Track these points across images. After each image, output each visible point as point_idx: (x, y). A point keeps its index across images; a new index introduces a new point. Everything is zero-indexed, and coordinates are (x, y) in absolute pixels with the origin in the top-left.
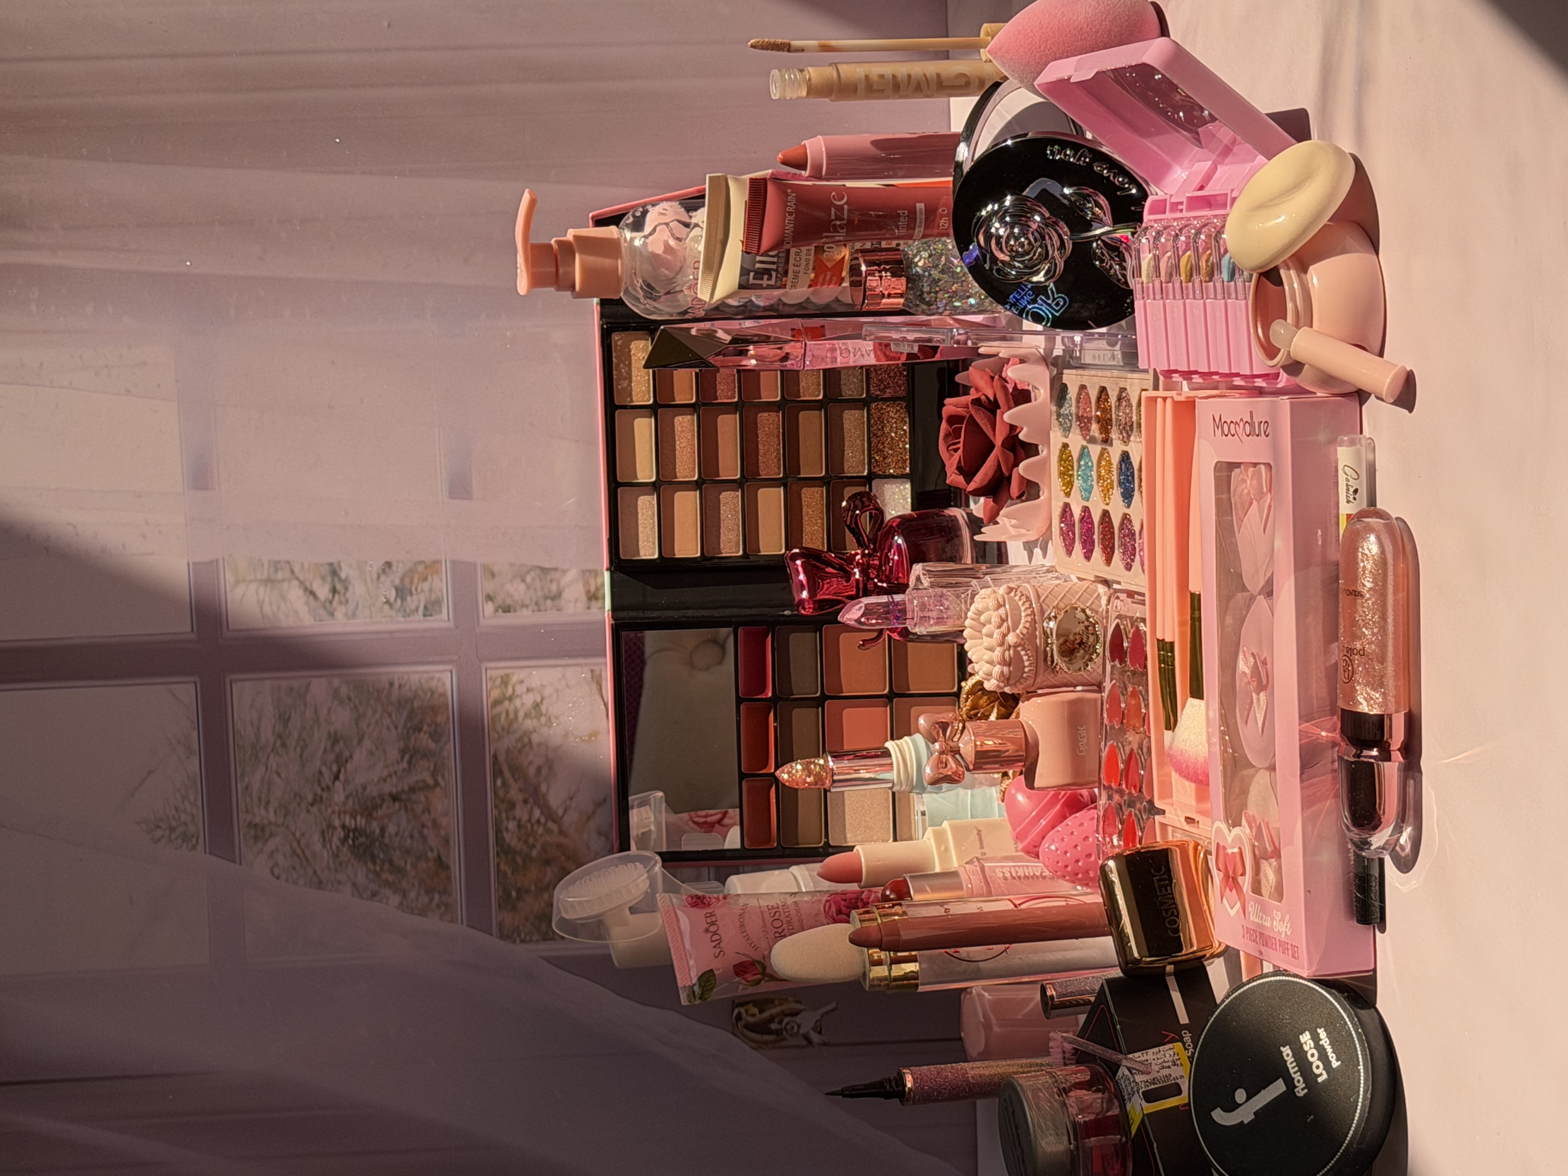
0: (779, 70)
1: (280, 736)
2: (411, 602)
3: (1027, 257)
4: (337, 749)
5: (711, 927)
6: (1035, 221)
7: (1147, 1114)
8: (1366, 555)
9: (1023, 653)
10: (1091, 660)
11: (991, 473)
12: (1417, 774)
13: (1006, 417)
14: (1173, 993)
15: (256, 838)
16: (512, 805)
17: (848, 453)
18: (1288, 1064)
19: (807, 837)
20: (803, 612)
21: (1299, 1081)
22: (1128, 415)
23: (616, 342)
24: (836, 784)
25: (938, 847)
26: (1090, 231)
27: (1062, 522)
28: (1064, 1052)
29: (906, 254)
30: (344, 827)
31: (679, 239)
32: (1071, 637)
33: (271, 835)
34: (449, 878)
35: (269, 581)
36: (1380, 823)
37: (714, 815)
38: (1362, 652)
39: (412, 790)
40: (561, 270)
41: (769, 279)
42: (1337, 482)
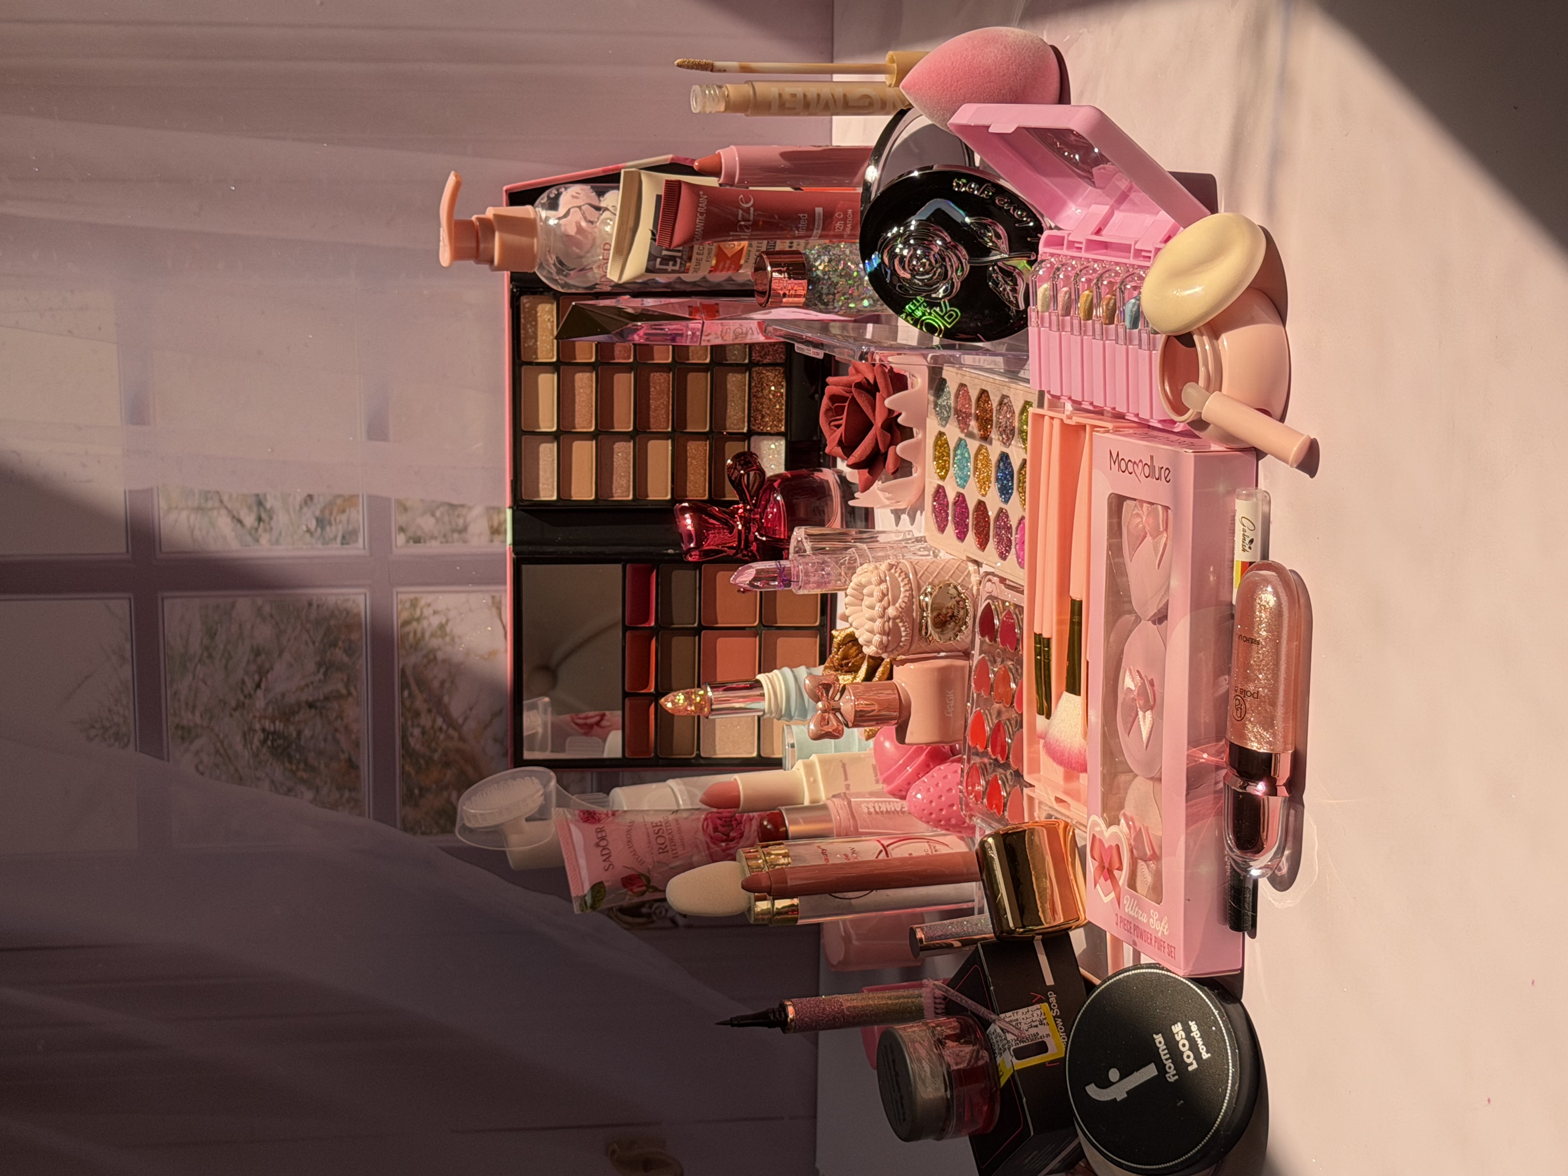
0: (701, 87)
1: (207, 648)
2: (330, 531)
3: (927, 277)
4: (259, 660)
5: (601, 843)
6: (936, 245)
7: (1019, 1071)
8: (1265, 606)
9: (901, 624)
10: (960, 631)
11: (868, 451)
12: (1299, 806)
13: (887, 402)
14: (1039, 956)
15: (183, 738)
16: (417, 714)
17: (730, 412)
18: (1160, 1050)
19: (681, 748)
20: (690, 559)
21: (1170, 1068)
22: (1010, 421)
23: (524, 304)
24: (714, 713)
25: (808, 781)
26: (988, 256)
27: (935, 501)
28: (935, 998)
29: (807, 258)
30: (263, 730)
31: (592, 222)
32: (944, 611)
33: (198, 736)
34: (358, 777)
35: (199, 509)
36: (1263, 848)
37: (592, 715)
38: (1255, 695)
39: (327, 698)
40: (482, 246)
41: (674, 265)
42: (1234, 530)
